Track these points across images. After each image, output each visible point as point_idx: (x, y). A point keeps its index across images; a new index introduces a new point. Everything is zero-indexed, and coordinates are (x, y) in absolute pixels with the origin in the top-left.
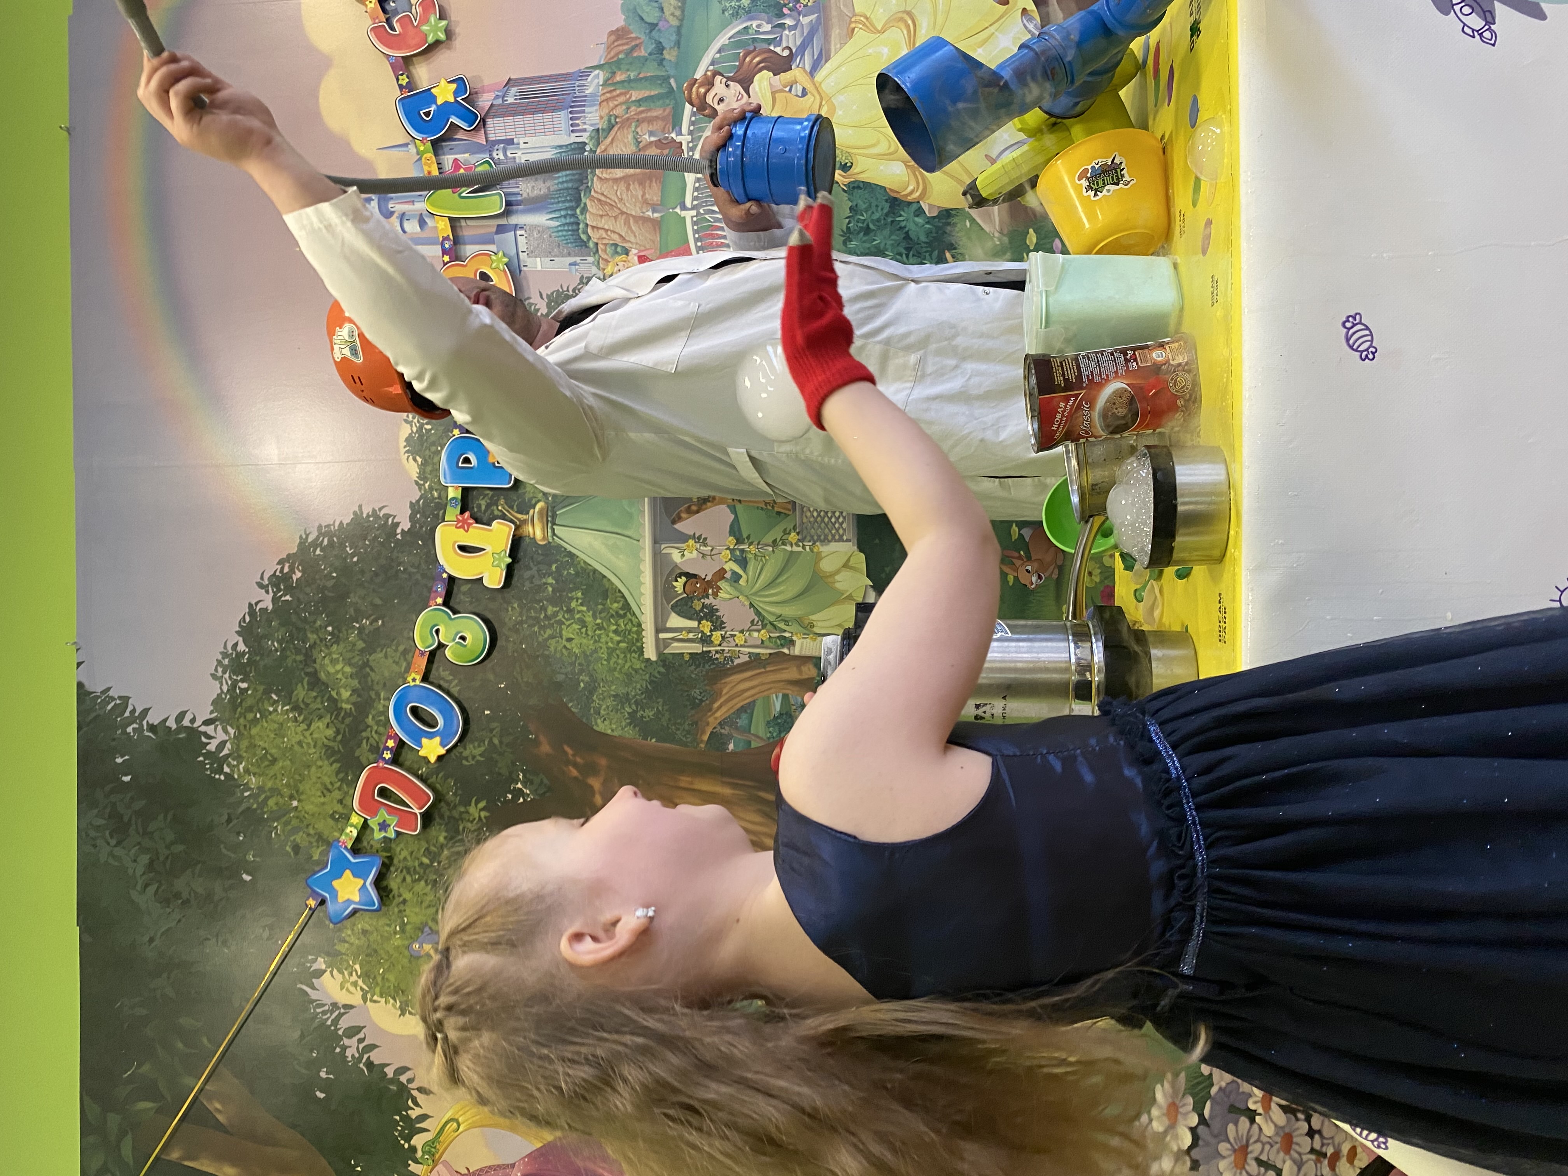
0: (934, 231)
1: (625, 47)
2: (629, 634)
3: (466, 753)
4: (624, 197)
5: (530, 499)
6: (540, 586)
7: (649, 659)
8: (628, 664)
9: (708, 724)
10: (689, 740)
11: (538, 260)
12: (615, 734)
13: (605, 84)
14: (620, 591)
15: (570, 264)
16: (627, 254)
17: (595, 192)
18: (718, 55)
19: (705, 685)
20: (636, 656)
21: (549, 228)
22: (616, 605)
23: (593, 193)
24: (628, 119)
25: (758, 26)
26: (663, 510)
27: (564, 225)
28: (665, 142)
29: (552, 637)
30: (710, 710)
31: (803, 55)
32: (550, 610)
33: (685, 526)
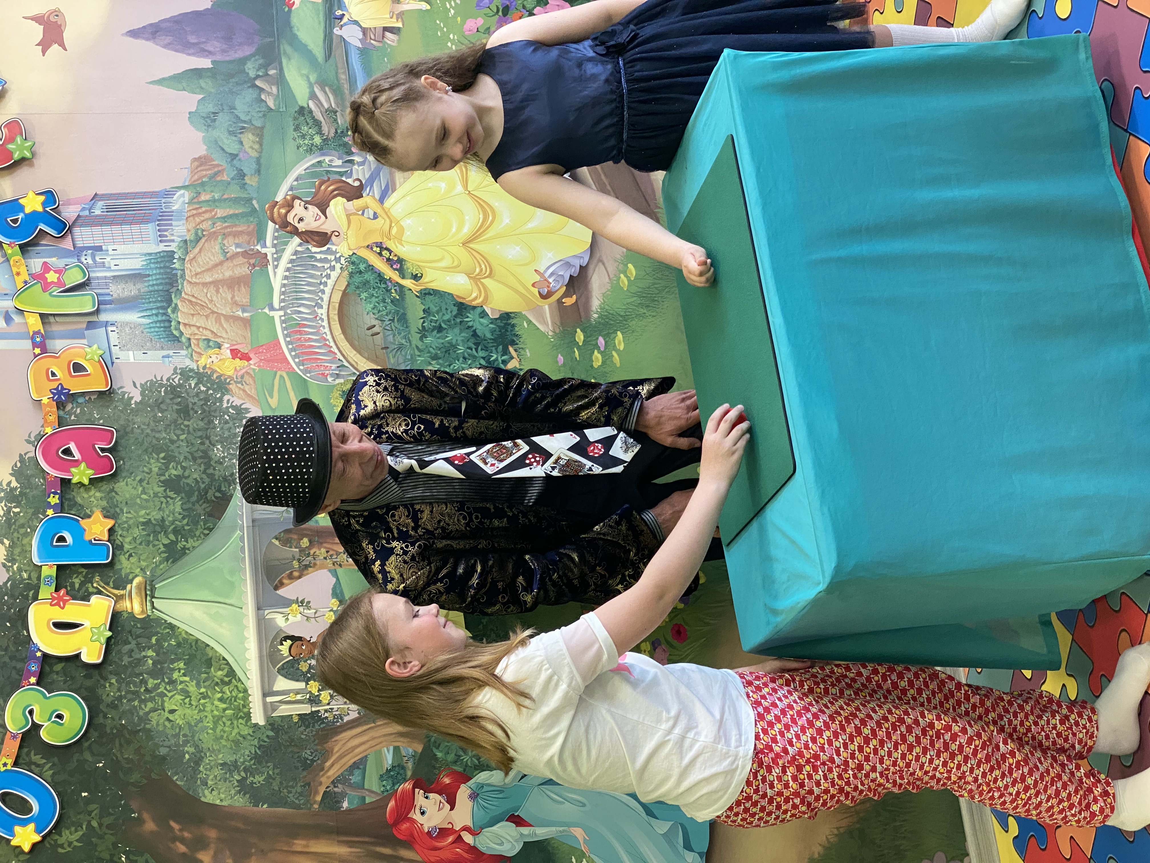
0: (498, 330)
1: (210, 172)
2: (235, 701)
3: (61, 840)
4: (214, 298)
5: (127, 575)
6: (139, 660)
7: (256, 725)
8: (236, 731)
9: (321, 784)
10: (302, 802)
11: (131, 353)
12: (224, 803)
13: (190, 203)
14: (224, 659)
15: (163, 357)
16: (220, 348)
17: (186, 294)
18: (296, 183)
19: (316, 745)
20: (243, 722)
21: (140, 325)
22: (220, 673)
23: (183, 295)
24: (215, 232)
25: (331, 161)
26: (265, 578)
27: (156, 322)
28: (251, 253)
29: (154, 710)
30: (322, 769)
31: (372, 186)
32: (151, 683)
33: (286, 592)
